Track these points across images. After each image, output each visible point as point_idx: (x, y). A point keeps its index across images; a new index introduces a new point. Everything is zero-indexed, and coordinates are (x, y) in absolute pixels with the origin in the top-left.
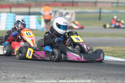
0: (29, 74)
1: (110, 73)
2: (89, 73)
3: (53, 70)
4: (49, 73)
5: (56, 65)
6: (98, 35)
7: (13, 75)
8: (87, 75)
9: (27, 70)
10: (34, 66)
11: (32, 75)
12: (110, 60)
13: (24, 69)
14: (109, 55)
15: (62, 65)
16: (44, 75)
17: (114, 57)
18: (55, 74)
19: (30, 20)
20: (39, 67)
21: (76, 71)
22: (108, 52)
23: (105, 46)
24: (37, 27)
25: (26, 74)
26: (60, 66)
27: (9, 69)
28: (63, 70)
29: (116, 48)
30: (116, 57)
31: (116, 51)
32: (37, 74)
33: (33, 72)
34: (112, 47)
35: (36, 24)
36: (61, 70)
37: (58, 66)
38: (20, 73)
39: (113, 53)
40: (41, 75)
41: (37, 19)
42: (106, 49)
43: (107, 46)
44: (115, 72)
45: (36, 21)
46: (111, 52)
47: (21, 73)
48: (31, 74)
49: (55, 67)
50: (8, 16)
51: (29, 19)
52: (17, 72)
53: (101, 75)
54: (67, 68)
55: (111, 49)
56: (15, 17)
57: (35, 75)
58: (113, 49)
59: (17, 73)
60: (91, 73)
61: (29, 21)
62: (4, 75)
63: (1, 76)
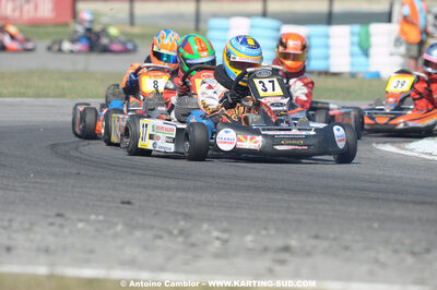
19: (332, 42)
24: (352, 65)
27: (235, 218)
35: (352, 55)
41: (356, 39)
45: (352, 44)
50: (253, 27)
51: (327, 36)
56: (278, 30)
61: (327, 47)
62: (218, 238)
63: (206, 243)
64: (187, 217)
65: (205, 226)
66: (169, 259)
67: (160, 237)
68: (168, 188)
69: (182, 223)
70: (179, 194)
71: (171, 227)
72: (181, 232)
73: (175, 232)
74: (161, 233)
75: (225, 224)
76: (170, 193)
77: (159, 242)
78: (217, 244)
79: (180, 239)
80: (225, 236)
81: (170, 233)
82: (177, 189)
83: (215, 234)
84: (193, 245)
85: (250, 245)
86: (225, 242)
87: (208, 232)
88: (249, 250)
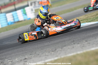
0: (28, 55)
1: (89, 35)
2: (73, 40)
3: (45, 46)
4: (43, 49)
5: (47, 42)
6: (72, 10)
7: (17, 59)
8: (72, 42)
9: (26, 53)
10: (31, 48)
11: (31, 54)
12: (86, 26)
13: (23, 52)
14: (85, 22)
15: (51, 41)
16: (39, 52)
17: (88, 22)
18: (48, 49)
21: (62, 42)
22: (83, 20)
23: (79, 16)
25: (26, 56)
26: (50, 42)
27: (12, 56)
28: (53, 44)
29: (88, 15)
30: (90, 22)
31: (89, 18)
32: (34, 53)
33: (31, 53)
34: (85, 15)
36: (51, 44)
37: (49, 42)
38: (21, 56)
39: (87, 20)
40: (38, 53)
42: (81, 19)
43: (81, 16)
44: (92, 34)
46: (85, 20)
47: (22, 56)
48: (30, 54)
49: (46, 44)
52: (19, 56)
53: (83, 39)
54: (55, 42)
55: (85, 17)
57: (33, 54)
58: (86, 17)
59: (19, 57)
60: (74, 40)
63: (8, 63)
64: (1, 59)
65: (6, 60)
69: (1, 61)
72: (1, 63)
80: (11, 60)
83: (9, 61)
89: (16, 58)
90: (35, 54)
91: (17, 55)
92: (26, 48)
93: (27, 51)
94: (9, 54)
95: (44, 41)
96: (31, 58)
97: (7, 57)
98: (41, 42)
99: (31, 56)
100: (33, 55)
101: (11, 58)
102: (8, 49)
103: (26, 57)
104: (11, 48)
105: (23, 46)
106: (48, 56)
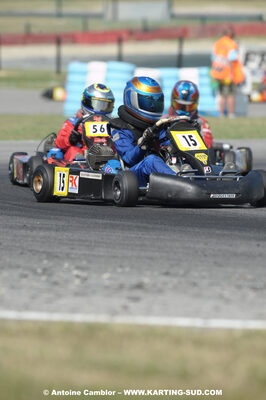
0: (156, 273)
4: (220, 265)
7: (106, 276)
9: (151, 258)
10: (177, 244)
11: (167, 274)
13: (143, 254)
16: (204, 273)
20: (192, 246)
25: (148, 273)
27: (94, 256)
32: (181, 272)
38: (127, 269)
40: (196, 274)
47: (132, 267)
48: (164, 271)
50: (109, 70)
52: (121, 266)
56: (132, 73)
57: (176, 275)
59: (119, 270)
62: (77, 276)
63: (67, 281)
64: (50, 256)
65: (66, 265)
66: (33, 298)
67: (26, 276)
68: (33, 228)
69: (45, 262)
70: (42, 234)
71: (35, 266)
72: (45, 271)
73: (39, 271)
74: (26, 272)
75: (84, 263)
76: (35, 233)
77: (24, 281)
78: (77, 282)
79: (44, 278)
80: (84, 274)
81: (35, 272)
82: (40, 229)
83: (76, 272)
84: (56, 283)
85: (107, 283)
86: (85, 279)
87: (69, 270)
88: (107, 287)
89: (106, 271)
90: (184, 275)
91: (114, 257)
92: (162, 237)
93: (157, 254)
94: (87, 241)
95: (237, 233)
96: (160, 291)
97: (74, 252)
98: (226, 232)
99: (165, 284)
100: (175, 280)
101: (89, 262)
102: (91, 220)
103: (146, 280)
104: (105, 221)
105: (150, 226)
106: (228, 301)
